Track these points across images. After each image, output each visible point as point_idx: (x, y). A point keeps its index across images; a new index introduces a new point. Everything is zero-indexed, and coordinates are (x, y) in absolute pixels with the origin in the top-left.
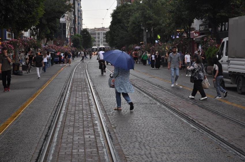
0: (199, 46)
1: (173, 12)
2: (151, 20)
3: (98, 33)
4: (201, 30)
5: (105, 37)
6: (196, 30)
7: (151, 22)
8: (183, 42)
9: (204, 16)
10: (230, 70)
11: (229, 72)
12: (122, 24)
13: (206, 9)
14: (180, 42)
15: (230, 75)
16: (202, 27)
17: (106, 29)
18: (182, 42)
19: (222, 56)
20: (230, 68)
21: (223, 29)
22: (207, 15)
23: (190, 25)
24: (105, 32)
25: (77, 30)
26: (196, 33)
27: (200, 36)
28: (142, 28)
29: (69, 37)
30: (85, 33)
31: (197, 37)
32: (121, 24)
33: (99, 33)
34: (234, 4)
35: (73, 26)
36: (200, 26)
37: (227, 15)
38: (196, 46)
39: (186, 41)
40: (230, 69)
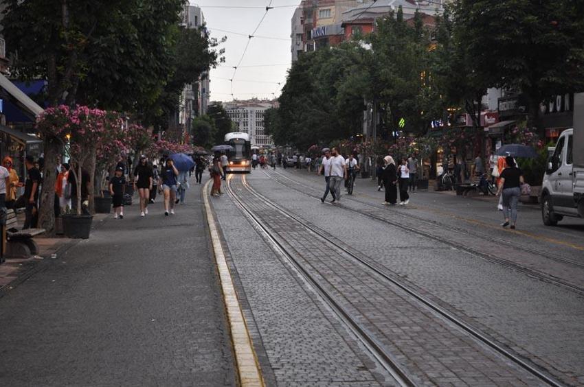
0: (497, 145)
1: (445, 74)
2: (390, 87)
3: (244, 114)
4: (501, 109)
5: (263, 121)
6: (490, 109)
7: (390, 92)
8: (463, 134)
9: (514, 82)
10: (577, 190)
11: (574, 195)
12: (314, 95)
13: (517, 69)
14: (458, 136)
15: (576, 200)
16: (504, 103)
17: (261, 102)
18: (462, 137)
19: (559, 164)
20: (577, 186)
21: (551, 110)
22: (520, 80)
23: (479, 100)
24: (263, 110)
25: (200, 106)
26: (489, 115)
27: (500, 123)
28: (365, 104)
29: (184, 122)
30: (220, 113)
31: (492, 124)
32: (311, 95)
33: (247, 113)
34: (575, 58)
35: (193, 98)
36: (499, 101)
37: (560, 81)
38: (490, 145)
39: (471, 135)
40: (576, 188)
